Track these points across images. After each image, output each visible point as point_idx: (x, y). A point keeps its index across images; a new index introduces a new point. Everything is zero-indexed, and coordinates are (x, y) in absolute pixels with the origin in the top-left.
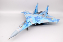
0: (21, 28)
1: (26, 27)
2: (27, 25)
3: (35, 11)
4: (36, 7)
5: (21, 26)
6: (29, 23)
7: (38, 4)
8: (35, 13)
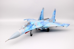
0: (24, 29)
1: (29, 29)
2: (31, 27)
3: (41, 17)
4: (42, 12)
5: (24, 28)
6: (33, 25)
7: (43, 9)
8: (40, 20)
